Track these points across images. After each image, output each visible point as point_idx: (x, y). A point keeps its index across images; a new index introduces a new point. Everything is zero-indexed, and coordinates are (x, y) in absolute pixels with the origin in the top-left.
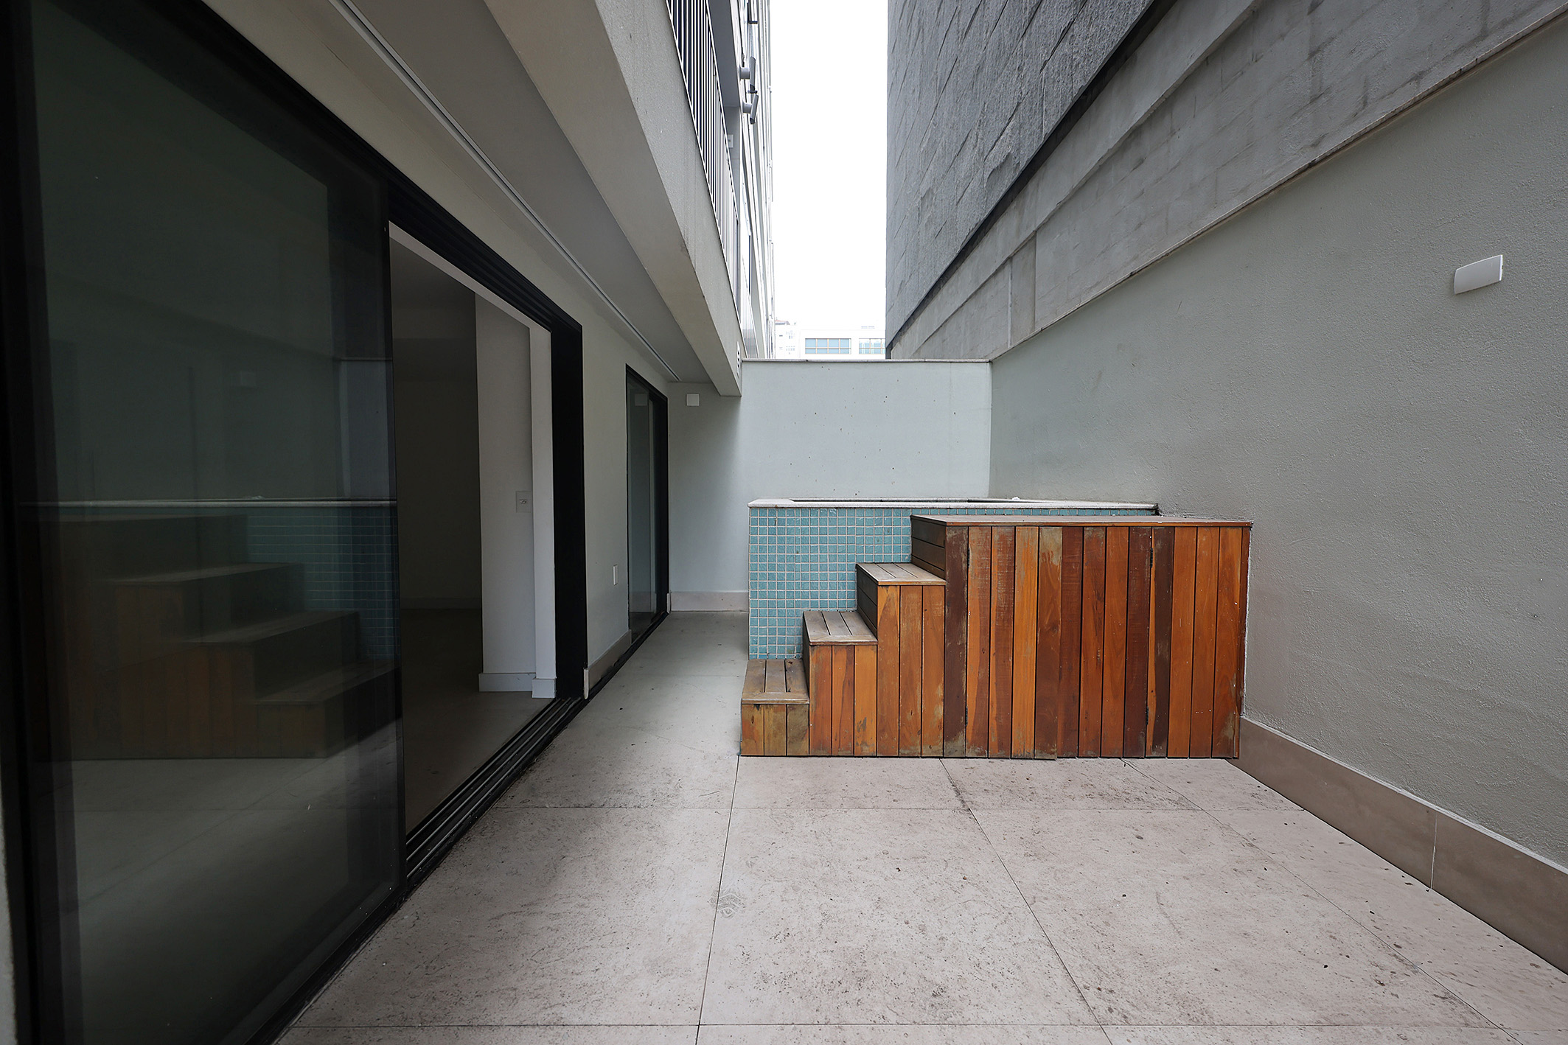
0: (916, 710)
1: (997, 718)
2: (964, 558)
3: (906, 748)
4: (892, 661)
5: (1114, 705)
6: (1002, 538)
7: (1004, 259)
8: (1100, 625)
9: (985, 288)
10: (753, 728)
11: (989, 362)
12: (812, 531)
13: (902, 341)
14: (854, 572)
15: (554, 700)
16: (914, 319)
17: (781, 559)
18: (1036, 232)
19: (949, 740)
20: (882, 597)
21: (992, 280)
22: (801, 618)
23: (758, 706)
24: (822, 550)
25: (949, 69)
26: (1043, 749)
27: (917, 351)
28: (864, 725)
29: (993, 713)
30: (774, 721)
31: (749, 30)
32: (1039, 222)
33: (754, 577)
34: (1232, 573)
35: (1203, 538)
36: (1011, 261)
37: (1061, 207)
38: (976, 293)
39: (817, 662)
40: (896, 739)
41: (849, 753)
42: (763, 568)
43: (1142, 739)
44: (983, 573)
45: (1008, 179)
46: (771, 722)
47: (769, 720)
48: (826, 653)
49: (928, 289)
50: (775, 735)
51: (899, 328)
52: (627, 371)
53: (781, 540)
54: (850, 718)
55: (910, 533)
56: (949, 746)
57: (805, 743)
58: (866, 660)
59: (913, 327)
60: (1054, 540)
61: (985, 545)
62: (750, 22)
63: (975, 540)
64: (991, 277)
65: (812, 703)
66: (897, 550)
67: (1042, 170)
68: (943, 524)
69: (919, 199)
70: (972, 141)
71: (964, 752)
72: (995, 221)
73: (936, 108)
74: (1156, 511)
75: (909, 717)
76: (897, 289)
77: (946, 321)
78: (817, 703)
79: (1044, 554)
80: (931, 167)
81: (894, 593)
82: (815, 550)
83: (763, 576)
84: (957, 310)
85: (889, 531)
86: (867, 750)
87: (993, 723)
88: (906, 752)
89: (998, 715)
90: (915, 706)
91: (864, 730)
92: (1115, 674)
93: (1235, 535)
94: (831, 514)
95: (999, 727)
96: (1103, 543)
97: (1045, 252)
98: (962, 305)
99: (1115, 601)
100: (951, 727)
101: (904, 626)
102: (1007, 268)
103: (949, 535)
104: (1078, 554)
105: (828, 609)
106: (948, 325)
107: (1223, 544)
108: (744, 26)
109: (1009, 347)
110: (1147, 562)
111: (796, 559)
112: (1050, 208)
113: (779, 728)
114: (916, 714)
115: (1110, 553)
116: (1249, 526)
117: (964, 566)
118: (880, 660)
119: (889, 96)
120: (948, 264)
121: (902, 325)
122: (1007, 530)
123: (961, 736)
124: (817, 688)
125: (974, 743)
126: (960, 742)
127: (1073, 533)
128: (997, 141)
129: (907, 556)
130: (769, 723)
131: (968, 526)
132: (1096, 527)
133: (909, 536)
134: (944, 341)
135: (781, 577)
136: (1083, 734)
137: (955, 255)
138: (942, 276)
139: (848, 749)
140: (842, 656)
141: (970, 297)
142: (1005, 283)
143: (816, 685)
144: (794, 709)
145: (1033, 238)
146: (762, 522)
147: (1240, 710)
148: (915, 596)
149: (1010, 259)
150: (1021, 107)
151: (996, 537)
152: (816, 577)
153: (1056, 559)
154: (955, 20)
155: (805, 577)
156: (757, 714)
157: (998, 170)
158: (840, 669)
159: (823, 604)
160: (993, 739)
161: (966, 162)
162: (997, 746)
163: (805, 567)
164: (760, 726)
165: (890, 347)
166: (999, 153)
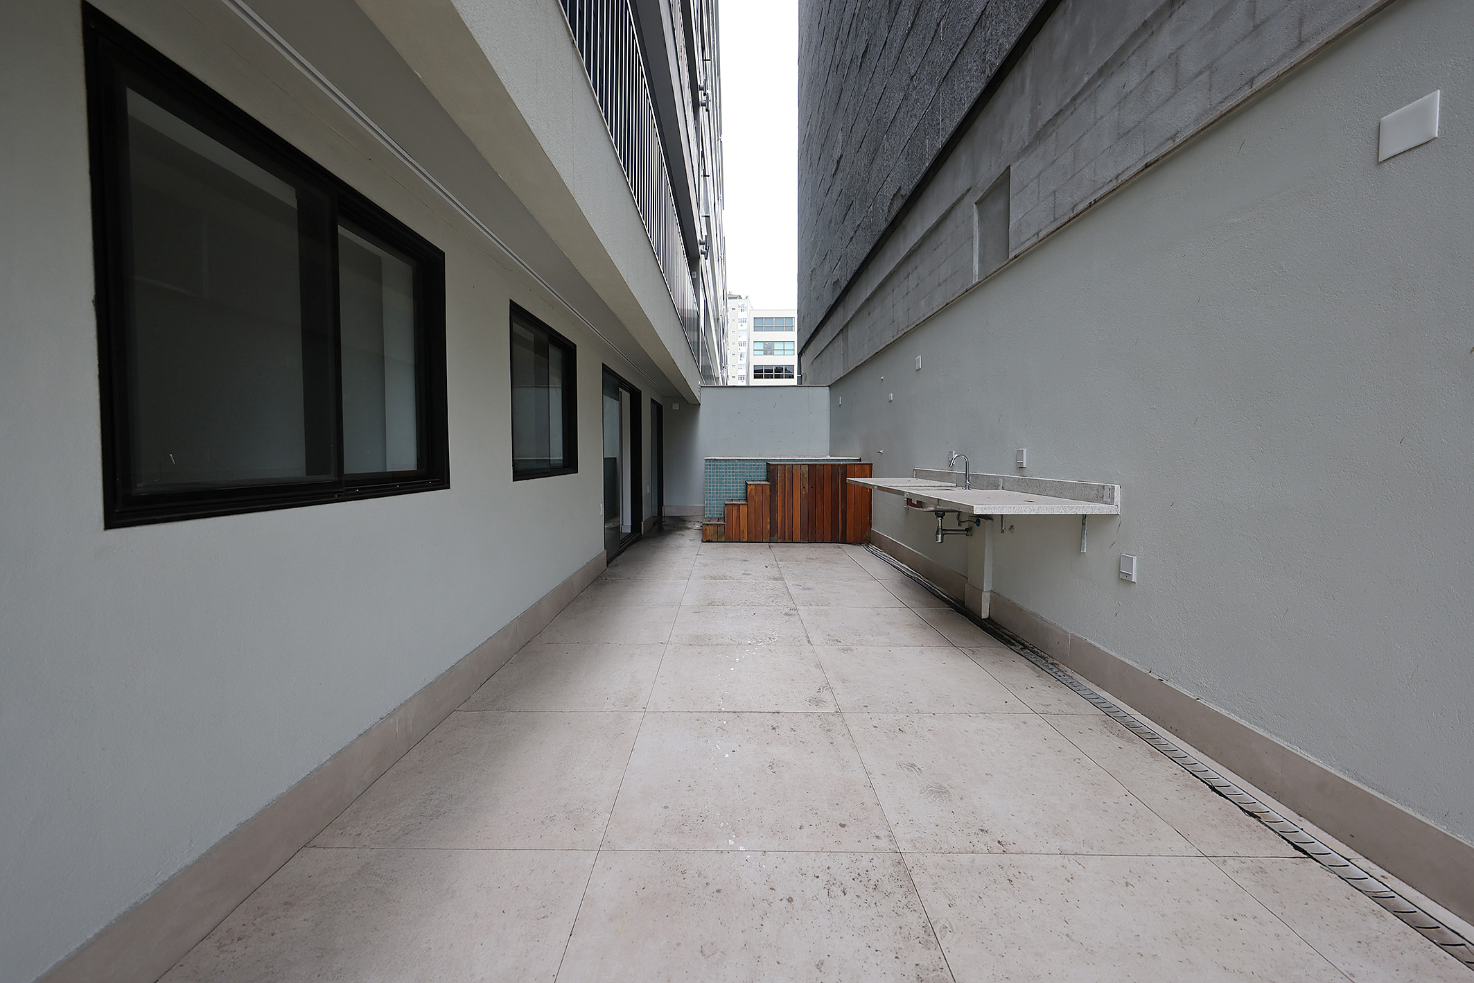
0: (760, 526)
2: (780, 476)
3: (757, 539)
4: (753, 510)
5: (829, 526)
6: (789, 468)
7: (840, 330)
9: (834, 341)
10: (706, 533)
11: (829, 386)
12: (729, 468)
14: (744, 484)
15: (631, 533)
16: (809, 344)
17: (717, 479)
18: (849, 322)
19: (772, 537)
20: (750, 488)
21: (836, 338)
22: (724, 501)
23: (708, 525)
24: (733, 476)
25: (821, 206)
26: (803, 540)
27: (809, 364)
28: (743, 532)
29: (787, 528)
30: (713, 530)
31: (705, 181)
32: (849, 319)
33: (706, 486)
35: (856, 469)
36: (842, 332)
37: (854, 316)
38: (832, 341)
39: (728, 510)
40: (755, 536)
41: (739, 541)
42: (710, 482)
43: (837, 536)
44: (783, 481)
45: (839, 291)
47: (711, 530)
48: (731, 507)
49: (814, 329)
50: (713, 535)
51: (803, 345)
52: (651, 401)
53: (717, 472)
54: (739, 529)
55: (765, 469)
56: (772, 539)
57: (724, 538)
58: (744, 509)
59: (808, 348)
60: (805, 469)
61: (783, 470)
62: (705, 176)
63: (780, 470)
64: (836, 336)
65: (726, 524)
66: (760, 475)
67: (849, 294)
70: (828, 258)
71: (778, 541)
73: (817, 222)
74: (860, 460)
75: (759, 529)
78: (728, 524)
79: (802, 474)
80: (815, 255)
81: (755, 487)
82: (730, 476)
83: (710, 486)
85: (758, 468)
86: (744, 540)
87: (786, 531)
88: (758, 541)
92: (827, 514)
93: (867, 467)
94: (736, 462)
95: (789, 532)
96: (823, 470)
97: (852, 333)
99: (827, 490)
100: (773, 532)
101: (757, 497)
102: (841, 334)
103: (777, 468)
104: (814, 474)
105: (735, 499)
107: (863, 471)
108: (702, 178)
109: (838, 379)
110: (838, 476)
111: (723, 479)
112: (851, 314)
113: (714, 533)
114: (761, 528)
115: (825, 474)
116: (872, 464)
117: (776, 478)
118: (749, 509)
122: (790, 466)
123: (776, 535)
124: (727, 519)
125: (780, 538)
126: (775, 537)
128: (835, 267)
130: (712, 532)
131: (777, 465)
132: (820, 465)
135: (717, 486)
140: (737, 508)
141: (830, 342)
142: (840, 342)
144: (720, 526)
145: (846, 326)
146: (710, 465)
147: (871, 528)
148: (760, 488)
149: (842, 330)
150: (842, 258)
151: (786, 468)
152: (730, 486)
153: (806, 476)
154: (823, 181)
155: (726, 486)
156: (708, 528)
157: (836, 283)
158: (735, 513)
159: (733, 497)
160: (786, 536)
161: (827, 266)
162: (788, 538)
163: (726, 483)
164: (708, 532)
165: (800, 355)
166: (837, 274)
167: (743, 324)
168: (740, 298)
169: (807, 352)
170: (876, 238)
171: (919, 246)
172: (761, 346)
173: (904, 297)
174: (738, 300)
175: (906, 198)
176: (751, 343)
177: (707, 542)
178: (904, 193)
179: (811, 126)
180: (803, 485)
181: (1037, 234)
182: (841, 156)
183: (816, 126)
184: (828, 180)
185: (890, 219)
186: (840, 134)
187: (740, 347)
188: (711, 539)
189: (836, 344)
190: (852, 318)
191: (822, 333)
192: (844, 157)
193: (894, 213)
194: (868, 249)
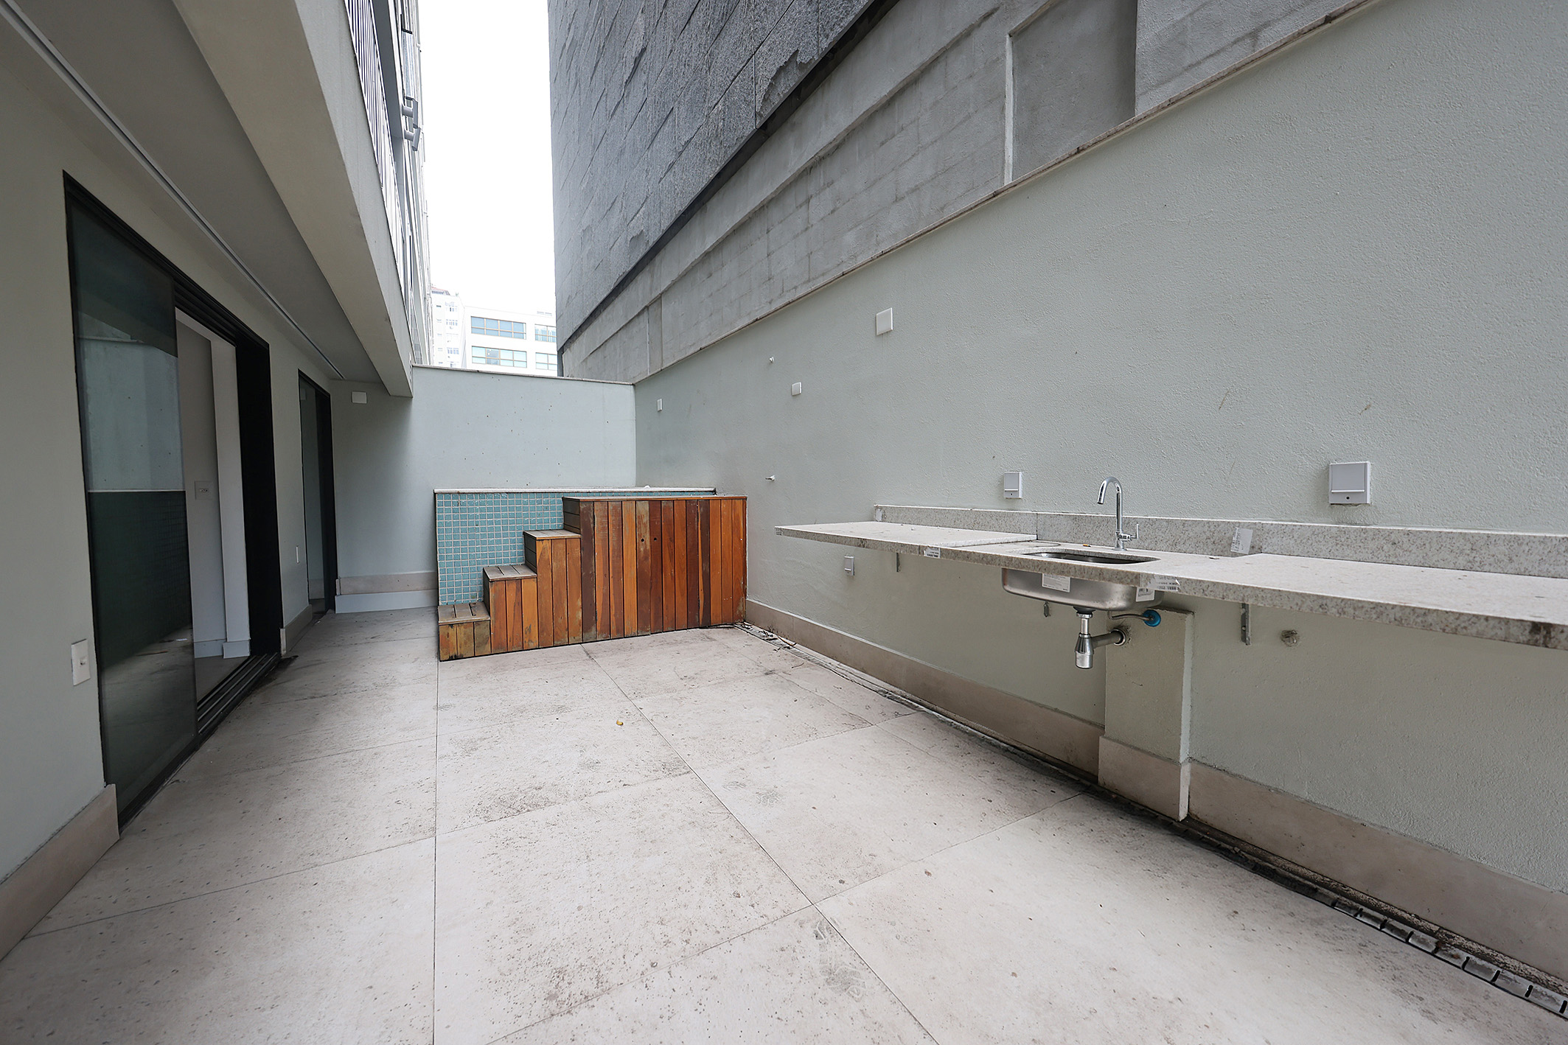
0: (564, 616)
1: (615, 615)
2: (592, 521)
3: (558, 640)
4: (547, 587)
5: (681, 601)
6: (615, 508)
7: (643, 307)
8: (672, 556)
9: (632, 324)
10: (449, 641)
11: (633, 385)
12: (489, 510)
13: (572, 348)
14: (521, 537)
15: (249, 658)
16: (582, 332)
17: (464, 531)
18: (661, 294)
19: (587, 631)
20: (539, 547)
21: (637, 320)
22: (482, 572)
23: (451, 625)
24: (497, 523)
25: (601, 135)
26: (643, 629)
27: (584, 361)
28: (530, 630)
29: (613, 612)
30: (465, 634)
32: (663, 289)
33: (441, 545)
34: (739, 524)
35: (724, 506)
36: (648, 309)
37: (674, 284)
38: (626, 325)
39: (495, 591)
40: (552, 635)
41: (520, 648)
42: (449, 538)
43: (697, 617)
44: (604, 528)
45: (642, 251)
46: (462, 635)
48: (501, 585)
49: (591, 311)
50: (466, 643)
51: (568, 337)
52: (299, 376)
53: (463, 516)
54: (520, 626)
55: (562, 509)
56: (586, 635)
57: (488, 646)
58: (530, 588)
59: (580, 338)
60: (644, 508)
61: (604, 512)
63: (599, 511)
64: (635, 317)
65: (492, 619)
66: (553, 521)
67: (662, 252)
68: (578, 501)
69: (581, 230)
70: (618, 205)
71: (596, 638)
72: (637, 274)
73: (592, 160)
74: (714, 492)
75: (560, 621)
76: (565, 301)
77: (606, 341)
78: (496, 618)
79: (639, 517)
80: (590, 208)
81: (548, 544)
82: (491, 523)
83: (449, 544)
84: (613, 335)
85: (547, 508)
86: (532, 645)
87: (612, 618)
88: (559, 643)
89: (616, 612)
90: (564, 614)
91: (530, 632)
92: (681, 583)
93: (739, 503)
94: (503, 497)
95: (616, 620)
96: (672, 509)
97: (667, 309)
98: (617, 332)
99: (680, 542)
100: (587, 625)
101: (554, 564)
102: (645, 313)
103: (582, 507)
104: (658, 516)
105: (503, 565)
106: (608, 345)
107: (733, 508)
109: (649, 374)
110: (696, 519)
111: (476, 530)
112: (668, 283)
113: (468, 639)
114: (564, 618)
115: (676, 515)
116: (746, 498)
117: (592, 525)
118: (539, 587)
119: (552, 120)
120: (605, 296)
121: (571, 334)
122: (617, 503)
123: (594, 629)
124: (495, 609)
125: (602, 632)
126: (593, 632)
127: (656, 505)
128: (635, 216)
129: (561, 524)
130: (462, 637)
131: (593, 502)
132: (668, 500)
133: (561, 511)
134: (605, 357)
135: (464, 544)
136: (665, 618)
137: (610, 291)
138: (601, 303)
139: (519, 646)
140: (513, 586)
141: (622, 327)
142: (645, 324)
143: (495, 607)
144: (479, 625)
145: (660, 298)
146: (446, 504)
147: (747, 596)
148: (562, 545)
149: (647, 307)
150: (649, 200)
151: (610, 508)
152: (492, 542)
153: (646, 519)
154: (604, 98)
155: (484, 543)
156: (451, 631)
157: (636, 239)
158: (511, 595)
159: (499, 562)
160: (613, 628)
161: (615, 219)
162: (616, 631)
163: (484, 536)
164: (453, 640)
165: (561, 351)
166: (636, 227)
167: (452, 326)
168: (448, 293)
169: (576, 346)
170: (731, 152)
171: (838, 147)
172: (482, 353)
173: (796, 237)
174: (444, 296)
175: (810, 68)
176: (468, 348)
177: (451, 659)
178: (802, 58)
179: (576, 28)
180: (640, 536)
181: (1254, 35)
182: (644, 50)
183: (587, 25)
184: (615, 95)
185: (767, 113)
186: (639, 19)
187: (450, 355)
188: (460, 652)
189: (634, 329)
190: (669, 288)
191: (604, 316)
192: (649, 49)
193: (776, 100)
194: (710, 172)
